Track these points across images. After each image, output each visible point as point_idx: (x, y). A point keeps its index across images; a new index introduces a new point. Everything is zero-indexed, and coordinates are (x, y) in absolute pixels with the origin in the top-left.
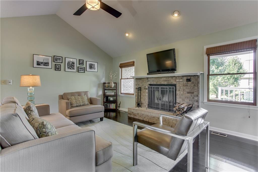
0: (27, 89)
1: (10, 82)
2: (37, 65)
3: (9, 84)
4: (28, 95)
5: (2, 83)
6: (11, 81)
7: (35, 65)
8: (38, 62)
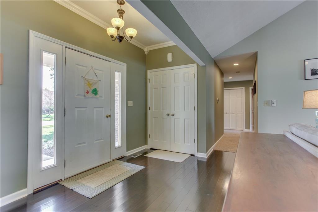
0: (315, 113)
1: (273, 103)
2: (311, 75)
3: (273, 105)
4: (316, 122)
5: (265, 104)
6: (275, 102)
7: (308, 75)
8: (312, 70)
